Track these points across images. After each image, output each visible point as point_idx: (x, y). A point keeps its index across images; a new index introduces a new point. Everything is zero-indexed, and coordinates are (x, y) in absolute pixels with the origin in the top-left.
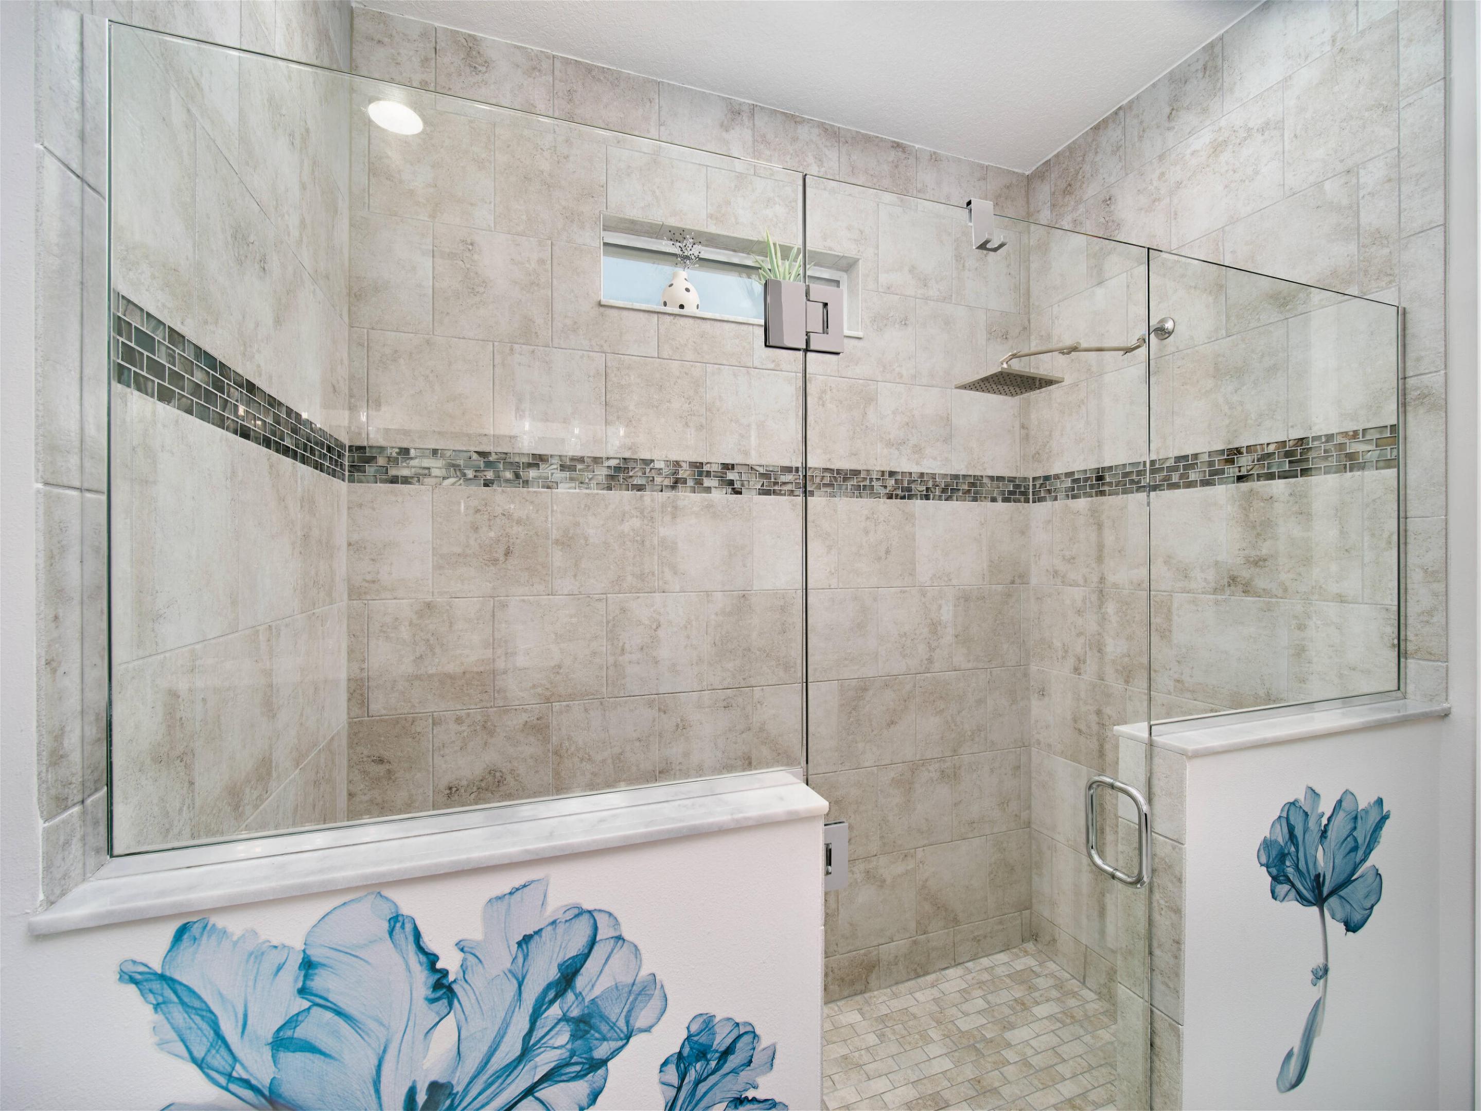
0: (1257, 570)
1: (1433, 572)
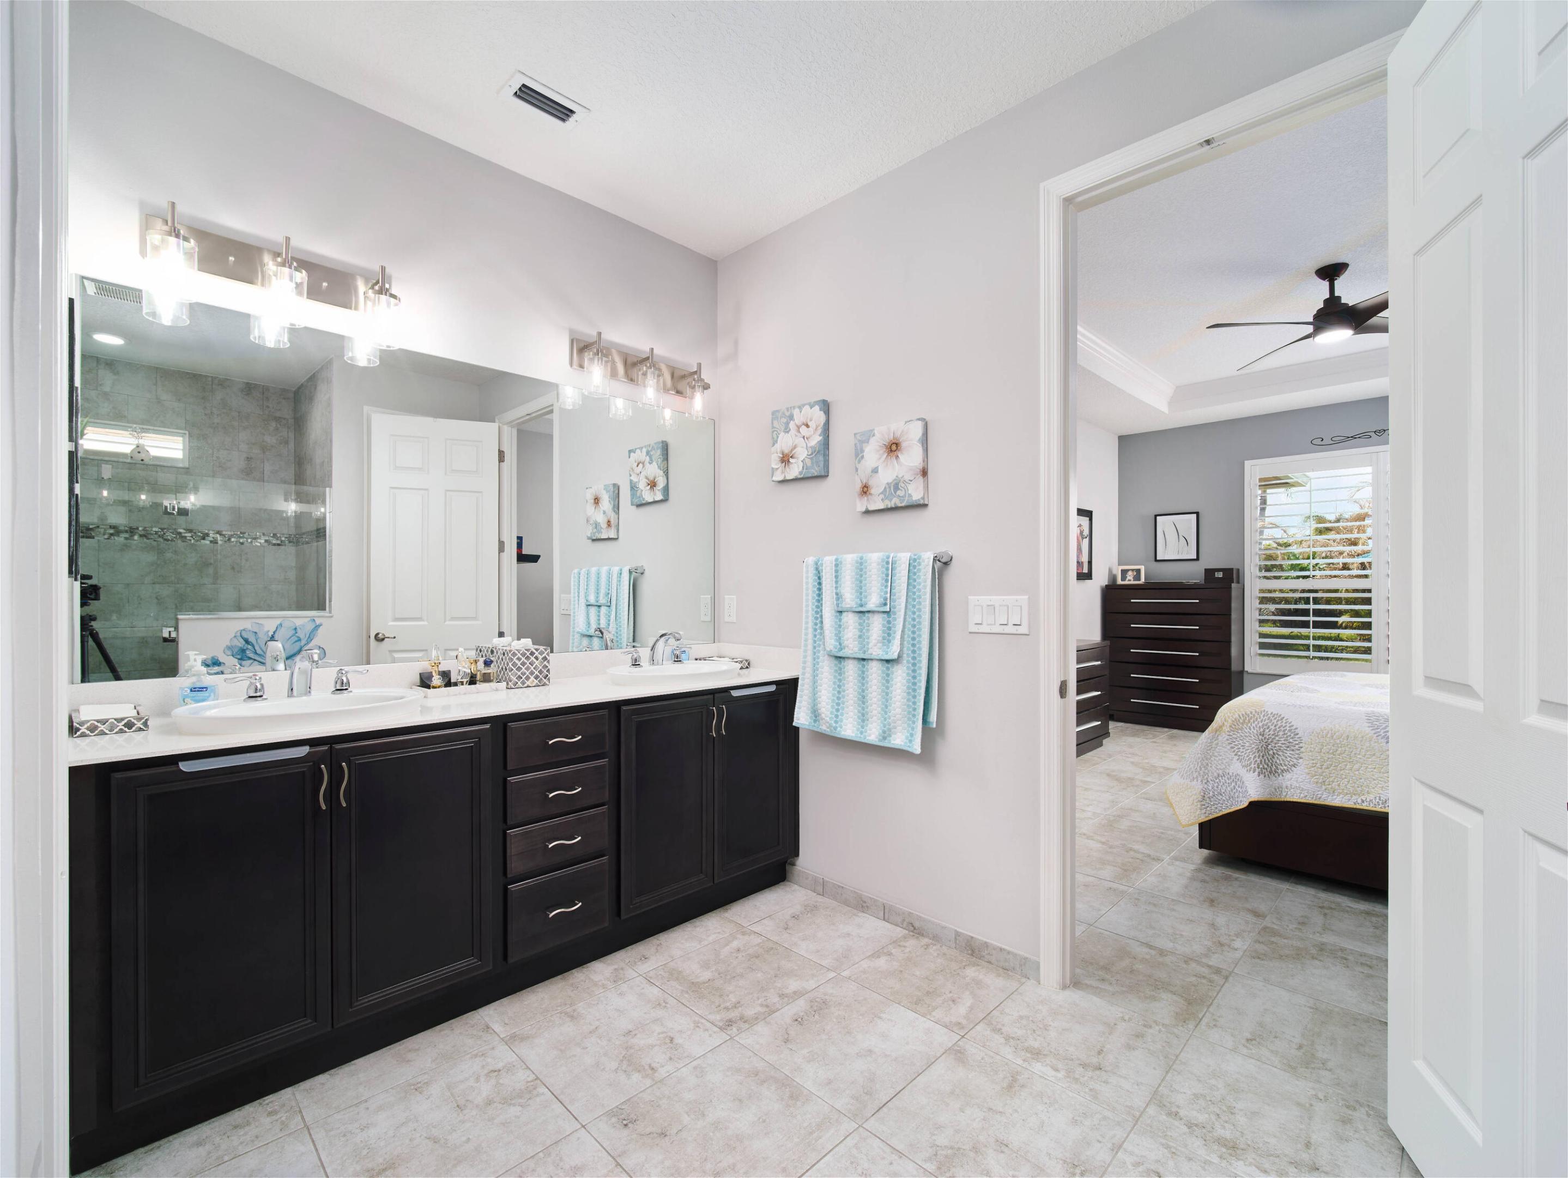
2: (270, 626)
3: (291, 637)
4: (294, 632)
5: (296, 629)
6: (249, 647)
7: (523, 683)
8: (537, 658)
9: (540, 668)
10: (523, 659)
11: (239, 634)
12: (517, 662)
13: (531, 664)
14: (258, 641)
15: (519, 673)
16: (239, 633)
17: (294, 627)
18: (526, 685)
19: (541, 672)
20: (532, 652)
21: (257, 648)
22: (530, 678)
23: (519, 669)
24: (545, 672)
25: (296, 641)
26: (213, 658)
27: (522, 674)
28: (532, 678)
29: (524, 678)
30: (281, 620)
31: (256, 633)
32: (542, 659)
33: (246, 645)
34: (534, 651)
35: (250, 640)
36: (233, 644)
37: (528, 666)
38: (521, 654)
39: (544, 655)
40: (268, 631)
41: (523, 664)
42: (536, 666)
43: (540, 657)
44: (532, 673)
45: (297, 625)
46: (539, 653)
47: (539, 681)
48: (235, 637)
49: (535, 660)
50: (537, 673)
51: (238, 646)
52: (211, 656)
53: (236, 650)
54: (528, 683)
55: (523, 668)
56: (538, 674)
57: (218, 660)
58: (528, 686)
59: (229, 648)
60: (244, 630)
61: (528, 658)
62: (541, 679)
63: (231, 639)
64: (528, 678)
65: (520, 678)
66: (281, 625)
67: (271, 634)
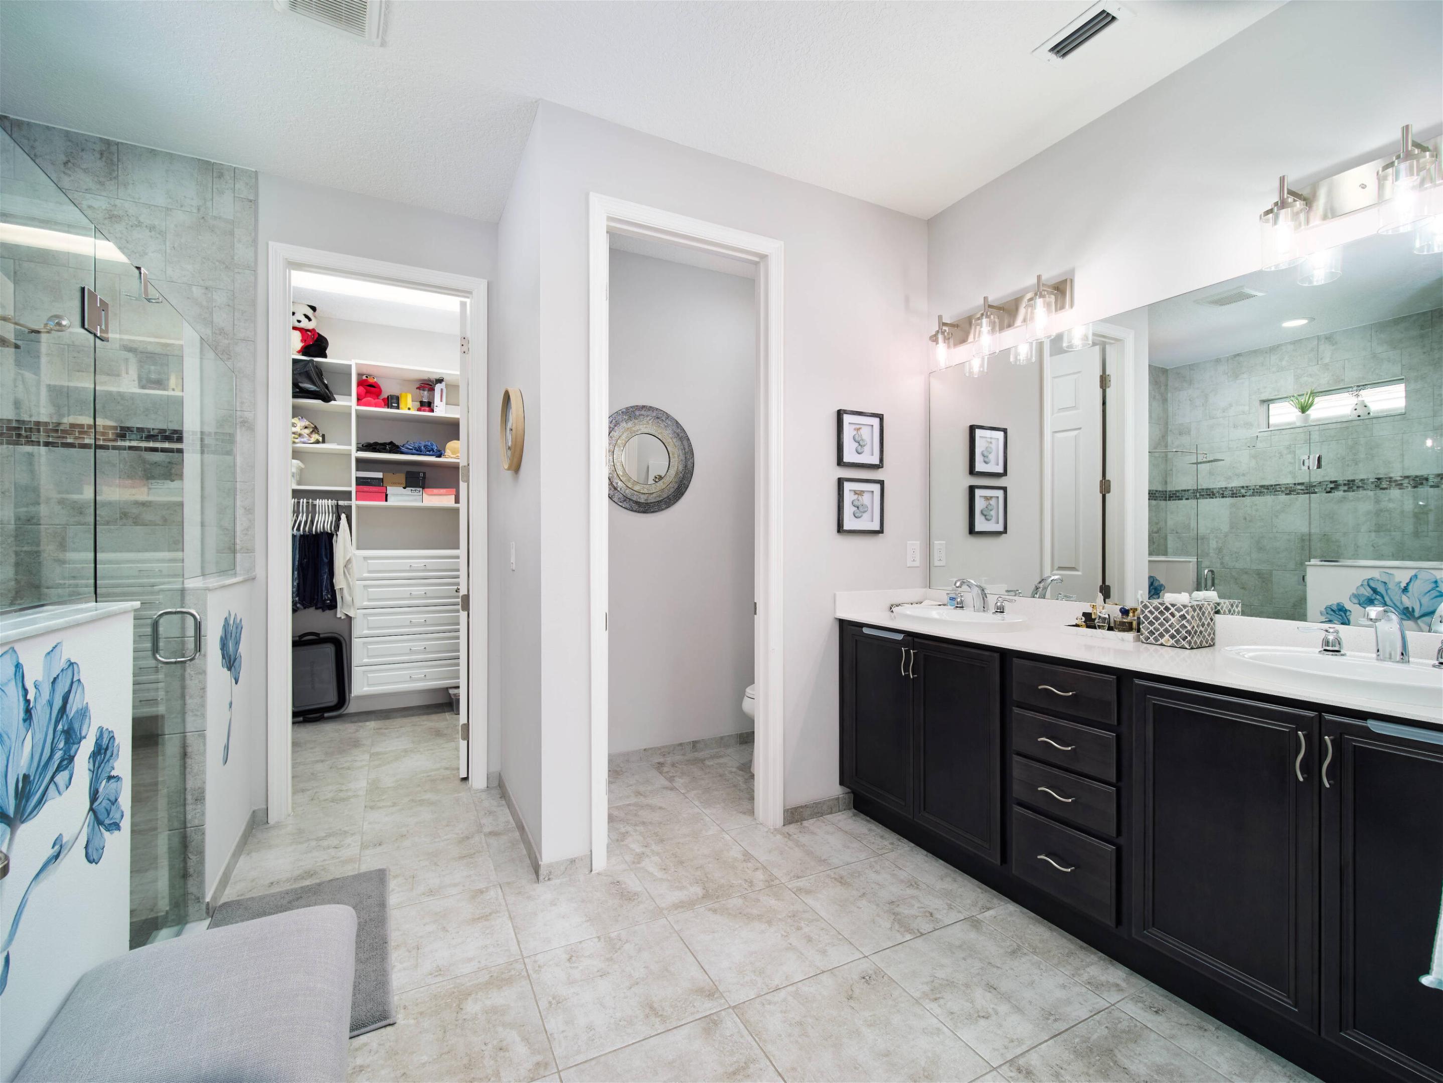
0: (145, 508)
1: (249, 509)
2: (1403, 577)
3: (1429, 591)
4: (1434, 585)
5: (1436, 582)
6: (1378, 597)
7: (1156, 639)
8: (1173, 615)
9: (1178, 626)
10: (1156, 613)
11: (1365, 583)
12: (1149, 615)
13: (1167, 620)
14: (1389, 591)
15: (1152, 628)
16: (1366, 581)
17: (1434, 580)
18: (1159, 643)
19: (1178, 631)
20: (1166, 607)
21: (1387, 599)
22: (1164, 636)
23: (1151, 623)
24: (1184, 632)
25: (1436, 597)
26: (1338, 604)
27: (1154, 629)
28: (1167, 636)
29: (1157, 634)
30: (1417, 570)
31: (1385, 583)
32: (1180, 617)
33: (1374, 595)
34: (1170, 606)
35: (1378, 590)
36: (1360, 593)
37: (1162, 622)
38: (1154, 608)
39: (1182, 613)
40: (1400, 582)
41: (1157, 619)
42: (1172, 623)
43: (1178, 615)
44: (1167, 631)
45: (1438, 577)
46: (1176, 610)
47: (1176, 642)
48: (1362, 585)
49: (1170, 617)
50: (1173, 631)
51: (1365, 595)
52: (1338, 602)
53: (1363, 599)
54: (1162, 641)
55: (1157, 624)
56: (1175, 633)
57: (1343, 607)
58: (1162, 645)
59: (1355, 596)
60: (1371, 579)
61: (1161, 613)
62: (1178, 640)
63: (1357, 588)
64: (1162, 636)
65: (1151, 633)
66: (1416, 576)
67: (1403, 585)
